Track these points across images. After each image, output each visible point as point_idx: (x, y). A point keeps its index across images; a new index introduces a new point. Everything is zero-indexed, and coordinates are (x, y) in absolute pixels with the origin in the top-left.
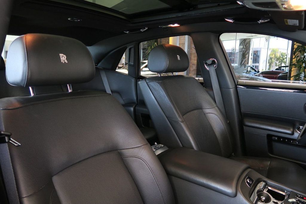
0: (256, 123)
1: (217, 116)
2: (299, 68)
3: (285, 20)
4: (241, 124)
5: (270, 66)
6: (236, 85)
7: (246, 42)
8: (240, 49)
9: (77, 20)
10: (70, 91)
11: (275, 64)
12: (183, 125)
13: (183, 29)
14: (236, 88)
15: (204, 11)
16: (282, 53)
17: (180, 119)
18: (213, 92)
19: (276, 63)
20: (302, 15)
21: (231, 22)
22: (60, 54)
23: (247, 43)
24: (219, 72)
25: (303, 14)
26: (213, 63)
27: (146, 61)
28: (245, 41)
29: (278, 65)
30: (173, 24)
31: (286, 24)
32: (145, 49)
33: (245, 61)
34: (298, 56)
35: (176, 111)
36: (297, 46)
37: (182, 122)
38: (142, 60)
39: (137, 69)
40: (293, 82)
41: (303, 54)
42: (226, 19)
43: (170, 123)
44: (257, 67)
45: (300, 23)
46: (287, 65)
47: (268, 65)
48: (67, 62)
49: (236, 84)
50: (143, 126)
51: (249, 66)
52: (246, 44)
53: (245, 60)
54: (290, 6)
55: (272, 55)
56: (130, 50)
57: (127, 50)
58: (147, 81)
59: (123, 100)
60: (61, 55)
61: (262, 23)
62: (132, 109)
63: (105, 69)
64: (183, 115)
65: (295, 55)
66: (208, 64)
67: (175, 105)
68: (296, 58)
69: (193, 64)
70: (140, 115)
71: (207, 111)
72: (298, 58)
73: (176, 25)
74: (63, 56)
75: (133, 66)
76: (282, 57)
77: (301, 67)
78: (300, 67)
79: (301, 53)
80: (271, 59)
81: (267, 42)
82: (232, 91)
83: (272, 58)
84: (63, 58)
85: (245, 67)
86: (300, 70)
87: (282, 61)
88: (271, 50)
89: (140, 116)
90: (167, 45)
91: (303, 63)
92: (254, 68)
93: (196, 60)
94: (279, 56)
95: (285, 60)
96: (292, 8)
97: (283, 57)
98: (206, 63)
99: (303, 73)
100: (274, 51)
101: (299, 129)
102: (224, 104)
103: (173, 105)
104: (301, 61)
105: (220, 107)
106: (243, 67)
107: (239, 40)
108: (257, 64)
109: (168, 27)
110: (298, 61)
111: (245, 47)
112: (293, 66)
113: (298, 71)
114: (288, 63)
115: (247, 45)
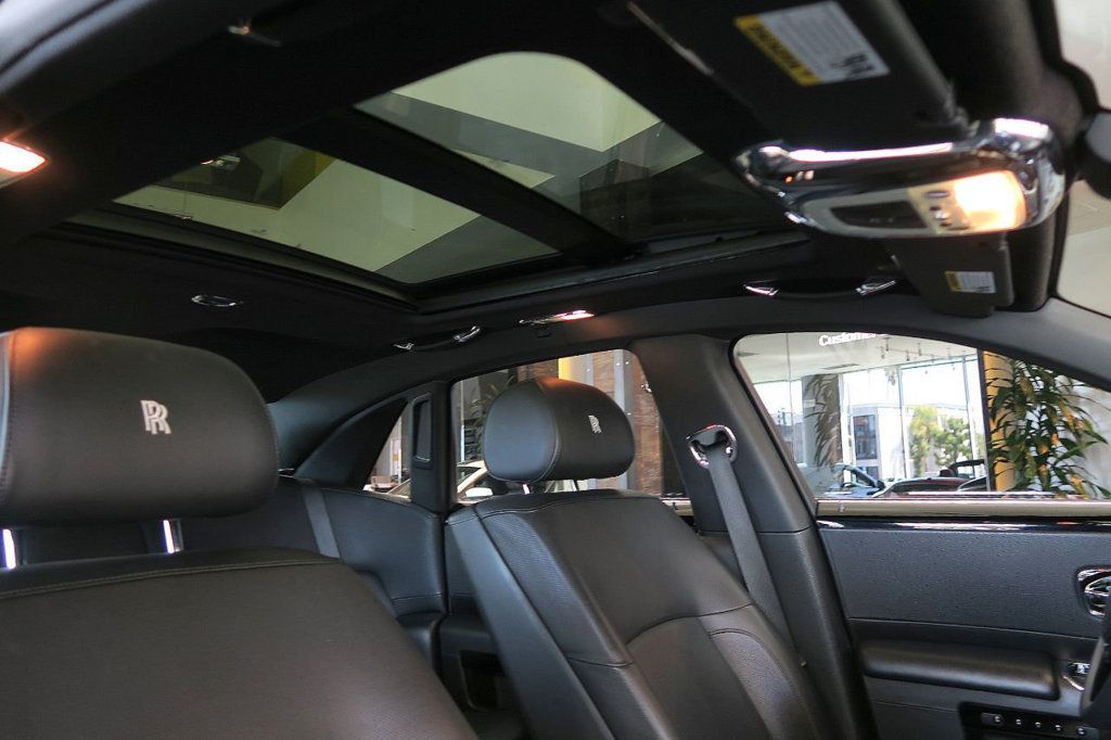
0: (909, 661)
1: (758, 640)
2: (1020, 463)
3: (947, 273)
4: (855, 671)
5: (917, 464)
6: (814, 519)
7: (823, 383)
8: (805, 410)
9: (223, 302)
10: (171, 549)
11: (934, 459)
12: (628, 678)
13: (607, 326)
14: (815, 529)
15: (673, 262)
16: (950, 421)
17: (613, 656)
18: (732, 547)
19: (935, 455)
20: (1003, 253)
21: (768, 296)
22: (144, 403)
23: (829, 387)
24: (744, 469)
25: (1004, 247)
26: (722, 440)
27: (480, 464)
28: (821, 380)
29: (944, 461)
30: (569, 311)
31: (954, 289)
32: (474, 420)
33: (830, 449)
34: (1007, 424)
35: (599, 621)
36: (997, 389)
37: (625, 666)
38: (463, 459)
39: (443, 477)
40: (1011, 496)
41: (1023, 417)
42: (749, 288)
43: (576, 673)
44: (874, 471)
45: (999, 281)
46: (975, 458)
47: (909, 461)
48: (168, 431)
49: (814, 513)
50: (471, 705)
51: (845, 468)
52: (823, 391)
53: (828, 445)
54: (958, 213)
55: (919, 428)
56: (418, 408)
57: (409, 410)
58: (483, 514)
59: (391, 600)
60: (147, 405)
61: (870, 295)
62: (426, 635)
63: (323, 486)
64: (628, 641)
65: (998, 418)
66: (704, 447)
67: (591, 598)
68: (1001, 430)
69: (649, 465)
70: (459, 657)
71: (718, 622)
72: (1009, 430)
73: (580, 314)
74: (155, 409)
75: (430, 467)
76: (954, 434)
77: (1025, 462)
78: (1022, 460)
79: (1014, 411)
80: (916, 440)
81: (894, 383)
82: (801, 539)
83: (921, 438)
84: (155, 416)
85: (832, 471)
86: (1022, 470)
87: (955, 445)
88: (911, 412)
89: (460, 663)
90: (550, 382)
91: (1028, 444)
92: (864, 472)
93: (658, 448)
94: (942, 429)
95: (966, 443)
96: (965, 222)
97: (958, 433)
98: (696, 444)
99: (1038, 481)
100: (923, 415)
101: (1073, 673)
102: (778, 594)
103: (585, 597)
104: (1023, 437)
105: (765, 607)
106: (826, 469)
107: (800, 382)
108: (872, 463)
109: (552, 323)
110: (1011, 440)
111: (821, 400)
112: (999, 458)
113: (1018, 473)
114: (979, 450)
115: (830, 393)
